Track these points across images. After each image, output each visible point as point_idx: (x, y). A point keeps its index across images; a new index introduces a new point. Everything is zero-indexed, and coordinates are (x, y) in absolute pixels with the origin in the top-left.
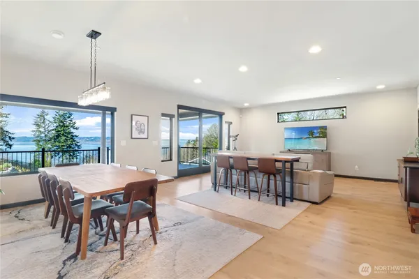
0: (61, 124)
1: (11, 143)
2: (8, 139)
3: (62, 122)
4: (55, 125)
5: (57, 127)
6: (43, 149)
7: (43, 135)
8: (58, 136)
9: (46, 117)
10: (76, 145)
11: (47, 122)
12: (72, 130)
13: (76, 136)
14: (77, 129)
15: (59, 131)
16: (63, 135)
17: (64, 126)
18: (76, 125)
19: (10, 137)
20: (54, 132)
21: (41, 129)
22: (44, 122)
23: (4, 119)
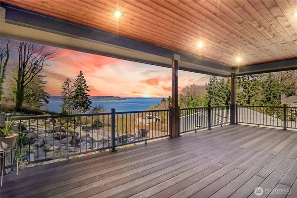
0: (79, 88)
1: (48, 100)
2: (46, 98)
3: (79, 86)
4: (75, 88)
5: (76, 90)
6: (113, 110)
7: (68, 95)
8: (77, 96)
9: (69, 83)
10: (89, 101)
11: (70, 87)
12: (86, 92)
13: (88, 96)
14: (89, 91)
15: (77, 92)
16: (80, 95)
17: (81, 89)
18: (89, 89)
19: (47, 97)
20: (74, 93)
21: (66, 91)
22: (68, 87)
23: (44, 85)
